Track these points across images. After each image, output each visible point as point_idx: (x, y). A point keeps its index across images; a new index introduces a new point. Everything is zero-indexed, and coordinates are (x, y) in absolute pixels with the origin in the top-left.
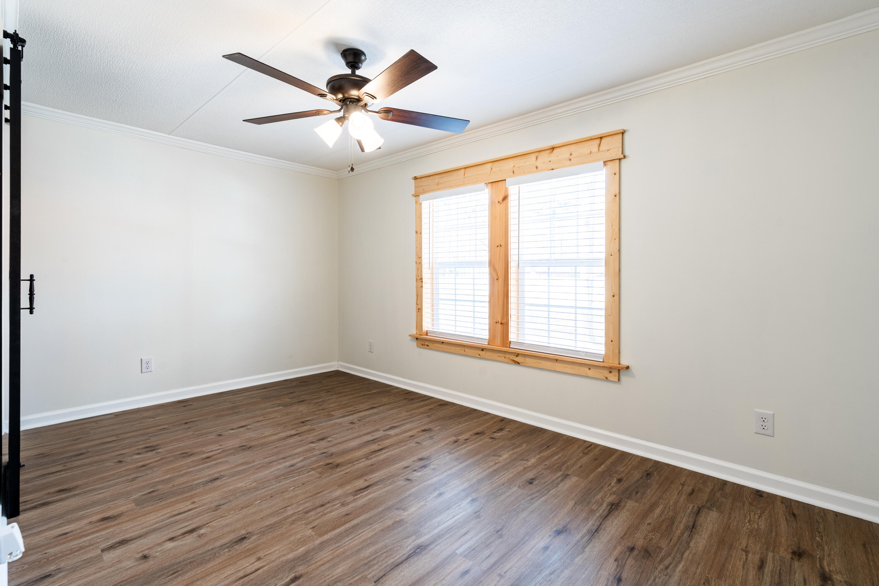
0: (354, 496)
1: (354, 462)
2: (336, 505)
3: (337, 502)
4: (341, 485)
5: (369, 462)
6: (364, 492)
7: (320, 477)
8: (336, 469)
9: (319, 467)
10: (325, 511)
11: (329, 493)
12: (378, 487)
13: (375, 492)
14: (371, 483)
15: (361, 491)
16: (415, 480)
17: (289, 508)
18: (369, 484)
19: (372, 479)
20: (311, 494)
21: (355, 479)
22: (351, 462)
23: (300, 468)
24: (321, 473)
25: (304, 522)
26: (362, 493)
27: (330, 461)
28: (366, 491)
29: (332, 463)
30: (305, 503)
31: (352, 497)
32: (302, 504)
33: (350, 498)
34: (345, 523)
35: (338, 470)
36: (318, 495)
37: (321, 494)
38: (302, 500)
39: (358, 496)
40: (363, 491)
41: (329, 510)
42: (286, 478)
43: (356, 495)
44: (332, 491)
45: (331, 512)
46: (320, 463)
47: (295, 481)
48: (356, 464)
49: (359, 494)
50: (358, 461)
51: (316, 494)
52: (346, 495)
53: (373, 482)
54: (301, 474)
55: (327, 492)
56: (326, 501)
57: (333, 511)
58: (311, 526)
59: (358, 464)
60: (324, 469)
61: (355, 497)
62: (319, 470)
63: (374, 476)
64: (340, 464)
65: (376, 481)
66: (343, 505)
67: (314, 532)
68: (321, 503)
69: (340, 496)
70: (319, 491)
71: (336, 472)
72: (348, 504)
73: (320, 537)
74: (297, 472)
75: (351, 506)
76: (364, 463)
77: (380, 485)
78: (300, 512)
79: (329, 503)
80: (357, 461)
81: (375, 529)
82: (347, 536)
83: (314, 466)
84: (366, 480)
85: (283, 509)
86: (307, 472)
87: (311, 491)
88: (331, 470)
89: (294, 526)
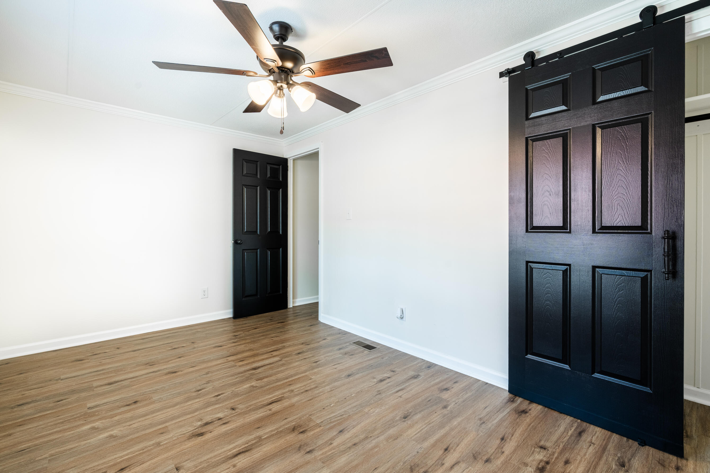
0: (283, 397)
1: (276, 434)
2: (297, 391)
3: (296, 393)
4: (292, 406)
5: (260, 433)
6: (275, 399)
7: (310, 415)
8: (295, 424)
9: (312, 428)
10: (304, 387)
11: (302, 400)
12: (263, 403)
13: (266, 399)
14: (267, 407)
15: (277, 400)
16: (227, 409)
17: (329, 390)
18: (268, 406)
19: (264, 411)
20: (316, 399)
21: (279, 412)
22: (279, 434)
23: (331, 428)
24: (310, 420)
25: (317, 382)
26: (277, 399)
27: (301, 436)
28: (273, 400)
29: (299, 433)
30: (319, 393)
31: (284, 396)
32: (321, 392)
33: (286, 396)
34: (292, 381)
35: (293, 423)
36: (310, 398)
37: (308, 399)
38: (322, 395)
39: (280, 396)
40: (275, 401)
41: (302, 388)
42: (341, 415)
43: (281, 397)
44: (299, 401)
45: (301, 387)
46: (313, 434)
47: (333, 413)
48: (274, 430)
49: (279, 398)
50: (270, 434)
51: (312, 399)
52: (289, 398)
53: (264, 408)
54: (329, 420)
55: (304, 401)
56: (304, 394)
57: (299, 387)
58: (312, 380)
59: (272, 431)
60: (308, 426)
61: (282, 395)
62: (312, 424)
63: (262, 414)
64: (291, 432)
65: (262, 409)
66: (292, 391)
67: (310, 377)
68: (308, 392)
69: (294, 397)
70: (310, 401)
71: (295, 420)
72: (289, 391)
73: (307, 375)
74: (334, 422)
75: (287, 390)
76: (265, 432)
77: (260, 405)
78: (321, 387)
79: (302, 393)
80: (273, 435)
81: (275, 377)
82: (291, 375)
83: (318, 430)
84: (270, 410)
85: (333, 390)
86: (324, 422)
87: (316, 402)
88: (301, 423)
89: (323, 380)
